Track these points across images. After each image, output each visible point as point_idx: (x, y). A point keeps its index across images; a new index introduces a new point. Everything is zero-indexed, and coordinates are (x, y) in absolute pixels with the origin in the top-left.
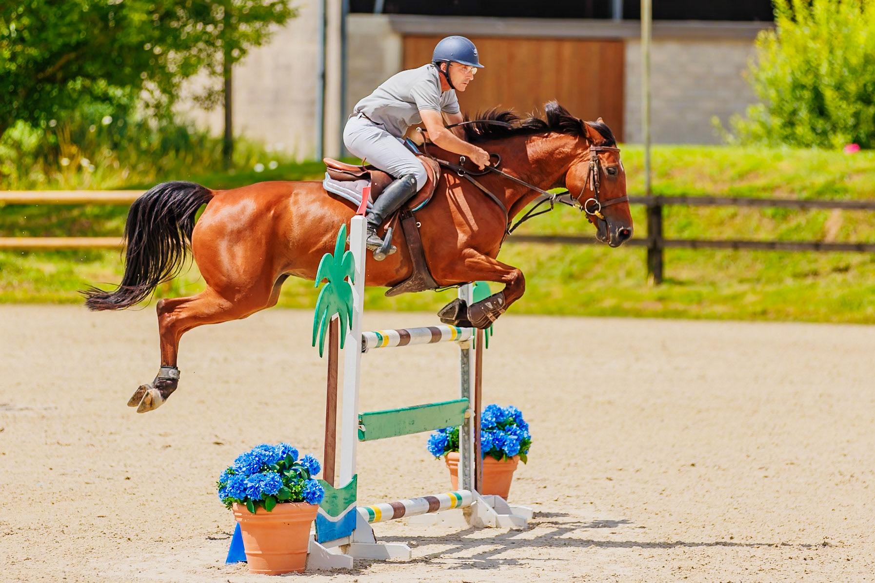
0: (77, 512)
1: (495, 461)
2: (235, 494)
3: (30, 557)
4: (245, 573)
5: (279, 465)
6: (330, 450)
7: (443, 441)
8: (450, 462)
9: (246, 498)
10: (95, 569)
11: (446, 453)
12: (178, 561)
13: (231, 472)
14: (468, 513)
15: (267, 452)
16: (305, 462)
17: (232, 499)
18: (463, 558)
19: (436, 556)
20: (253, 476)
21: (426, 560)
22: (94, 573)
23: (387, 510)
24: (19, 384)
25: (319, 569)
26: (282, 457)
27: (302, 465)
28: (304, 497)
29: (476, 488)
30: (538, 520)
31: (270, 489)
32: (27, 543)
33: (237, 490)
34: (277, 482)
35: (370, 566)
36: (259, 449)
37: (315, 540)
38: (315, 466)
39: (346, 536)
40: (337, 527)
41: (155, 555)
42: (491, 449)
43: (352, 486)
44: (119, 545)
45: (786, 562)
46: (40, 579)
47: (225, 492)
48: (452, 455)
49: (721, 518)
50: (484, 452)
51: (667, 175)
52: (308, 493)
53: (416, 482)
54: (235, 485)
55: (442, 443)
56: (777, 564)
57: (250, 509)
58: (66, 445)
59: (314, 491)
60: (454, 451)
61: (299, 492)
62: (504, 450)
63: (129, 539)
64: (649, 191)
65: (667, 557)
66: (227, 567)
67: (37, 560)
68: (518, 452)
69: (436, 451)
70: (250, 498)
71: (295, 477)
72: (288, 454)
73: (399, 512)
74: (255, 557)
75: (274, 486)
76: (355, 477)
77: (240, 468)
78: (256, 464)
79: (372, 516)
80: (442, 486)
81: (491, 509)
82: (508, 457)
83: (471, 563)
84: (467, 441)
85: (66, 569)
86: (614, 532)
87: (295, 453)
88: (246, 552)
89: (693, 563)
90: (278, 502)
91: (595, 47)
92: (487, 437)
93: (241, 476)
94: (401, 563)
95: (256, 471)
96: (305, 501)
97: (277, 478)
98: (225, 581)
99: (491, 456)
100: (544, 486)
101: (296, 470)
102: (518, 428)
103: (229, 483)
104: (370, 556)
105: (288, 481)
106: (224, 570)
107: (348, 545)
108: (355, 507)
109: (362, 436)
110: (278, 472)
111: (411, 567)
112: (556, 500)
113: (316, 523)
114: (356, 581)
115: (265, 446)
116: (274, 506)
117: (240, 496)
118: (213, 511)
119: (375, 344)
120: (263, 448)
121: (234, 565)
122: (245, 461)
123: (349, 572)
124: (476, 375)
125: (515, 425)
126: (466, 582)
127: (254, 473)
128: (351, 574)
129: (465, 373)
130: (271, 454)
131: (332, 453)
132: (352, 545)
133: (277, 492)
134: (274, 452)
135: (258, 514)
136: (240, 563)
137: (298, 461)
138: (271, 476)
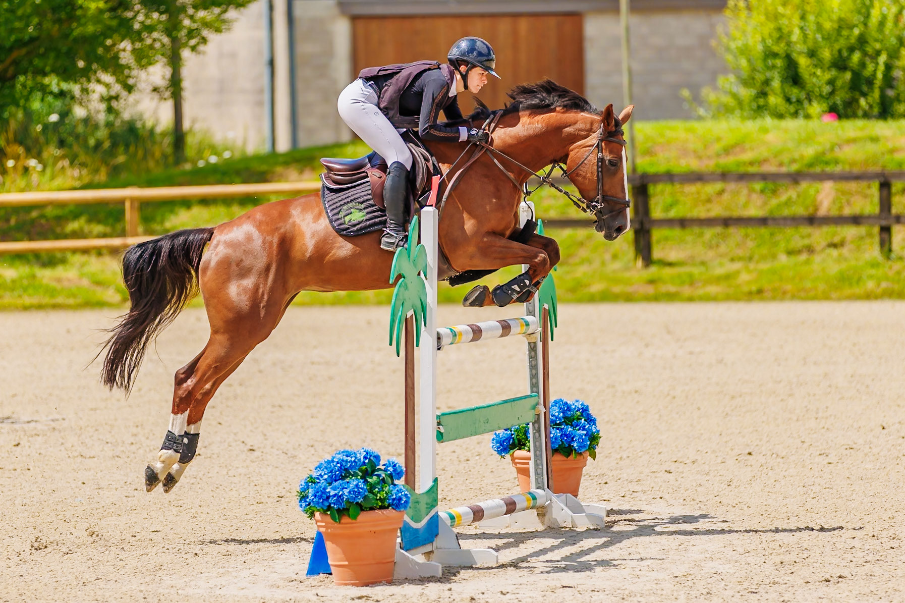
1: (565, 458)
2: (318, 503)
3: (99, 577)
4: (330, 586)
5: (362, 471)
6: (410, 453)
7: (509, 439)
8: (517, 461)
9: (329, 506)
10: (172, 587)
11: (511, 452)
12: (255, 575)
13: (312, 481)
14: (543, 512)
15: (348, 458)
16: (388, 467)
17: (314, 509)
18: (551, 561)
19: (523, 560)
20: (335, 484)
21: (515, 565)
22: (173, 591)
23: (467, 514)
25: (407, 579)
26: (364, 462)
27: (385, 470)
28: (389, 503)
29: (548, 487)
31: (354, 497)
33: (320, 499)
34: (361, 488)
35: (459, 572)
36: (339, 456)
37: (401, 548)
38: (399, 470)
39: (429, 543)
40: (420, 534)
42: (559, 445)
43: (433, 490)
47: (306, 501)
48: (518, 453)
50: (552, 449)
52: (394, 499)
54: (318, 494)
55: (506, 441)
57: (333, 518)
58: (90, 457)
59: (399, 497)
60: (520, 449)
61: (385, 499)
62: (573, 446)
63: (196, 554)
64: (634, 170)
66: (310, 580)
67: (108, 579)
68: (588, 448)
69: (501, 450)
70: (334, 507)
71: (378, 483)
72: (370, 459)
73: (478, 514)
74: (341, 569)
75: (359, 493)
76: (436, 480)
77: (321, 475)
78: (338, 470)
79: (453, 521)
81: (565, 508)
82: (578, 453)
83: (562, 566)
84: (537, 439)
85: (143, 588)
87: (377, 458)
88: (330, 562)
90: (362, 510)
92: (555, 433)
93: (323, 483)
94: (488, 568)
95: (338, 478)
96: (390, 508)
97: (361, 485)
98: (314, 595)
99: (560, 453)
101: (378, 476)
102: (586, 423)
103: (311, 492)
104: (454, 562)
105: (372, 487)
106: (306, 583)
107: (432, 552)
108: (437, 512)
109: (440, 437)
110: (361, 478)
111: (501, 573)
112: (623, 497)
113: (401, 531)
114: (450, 590)
115: (347, 452)
116: (359, 514)
117: (323, 504)
118: (270, 521)
119: (450, 341)
120: (345, 454)
121: (316, 577)
122: (326, 468)
123: (439, 580)
124: (544, 369)
125: (583, 419)
126: (566, 587)
127: (336, 481)
128: (441, 582)
129: (533, 367)
130: (353, 459)
131: (413, 456)
132: (435, 551)
133: (362, 500)
134: (356, 458)
135: (343, 524)
136: (321, 575)
137: (381, 467)
138: (355, 483)
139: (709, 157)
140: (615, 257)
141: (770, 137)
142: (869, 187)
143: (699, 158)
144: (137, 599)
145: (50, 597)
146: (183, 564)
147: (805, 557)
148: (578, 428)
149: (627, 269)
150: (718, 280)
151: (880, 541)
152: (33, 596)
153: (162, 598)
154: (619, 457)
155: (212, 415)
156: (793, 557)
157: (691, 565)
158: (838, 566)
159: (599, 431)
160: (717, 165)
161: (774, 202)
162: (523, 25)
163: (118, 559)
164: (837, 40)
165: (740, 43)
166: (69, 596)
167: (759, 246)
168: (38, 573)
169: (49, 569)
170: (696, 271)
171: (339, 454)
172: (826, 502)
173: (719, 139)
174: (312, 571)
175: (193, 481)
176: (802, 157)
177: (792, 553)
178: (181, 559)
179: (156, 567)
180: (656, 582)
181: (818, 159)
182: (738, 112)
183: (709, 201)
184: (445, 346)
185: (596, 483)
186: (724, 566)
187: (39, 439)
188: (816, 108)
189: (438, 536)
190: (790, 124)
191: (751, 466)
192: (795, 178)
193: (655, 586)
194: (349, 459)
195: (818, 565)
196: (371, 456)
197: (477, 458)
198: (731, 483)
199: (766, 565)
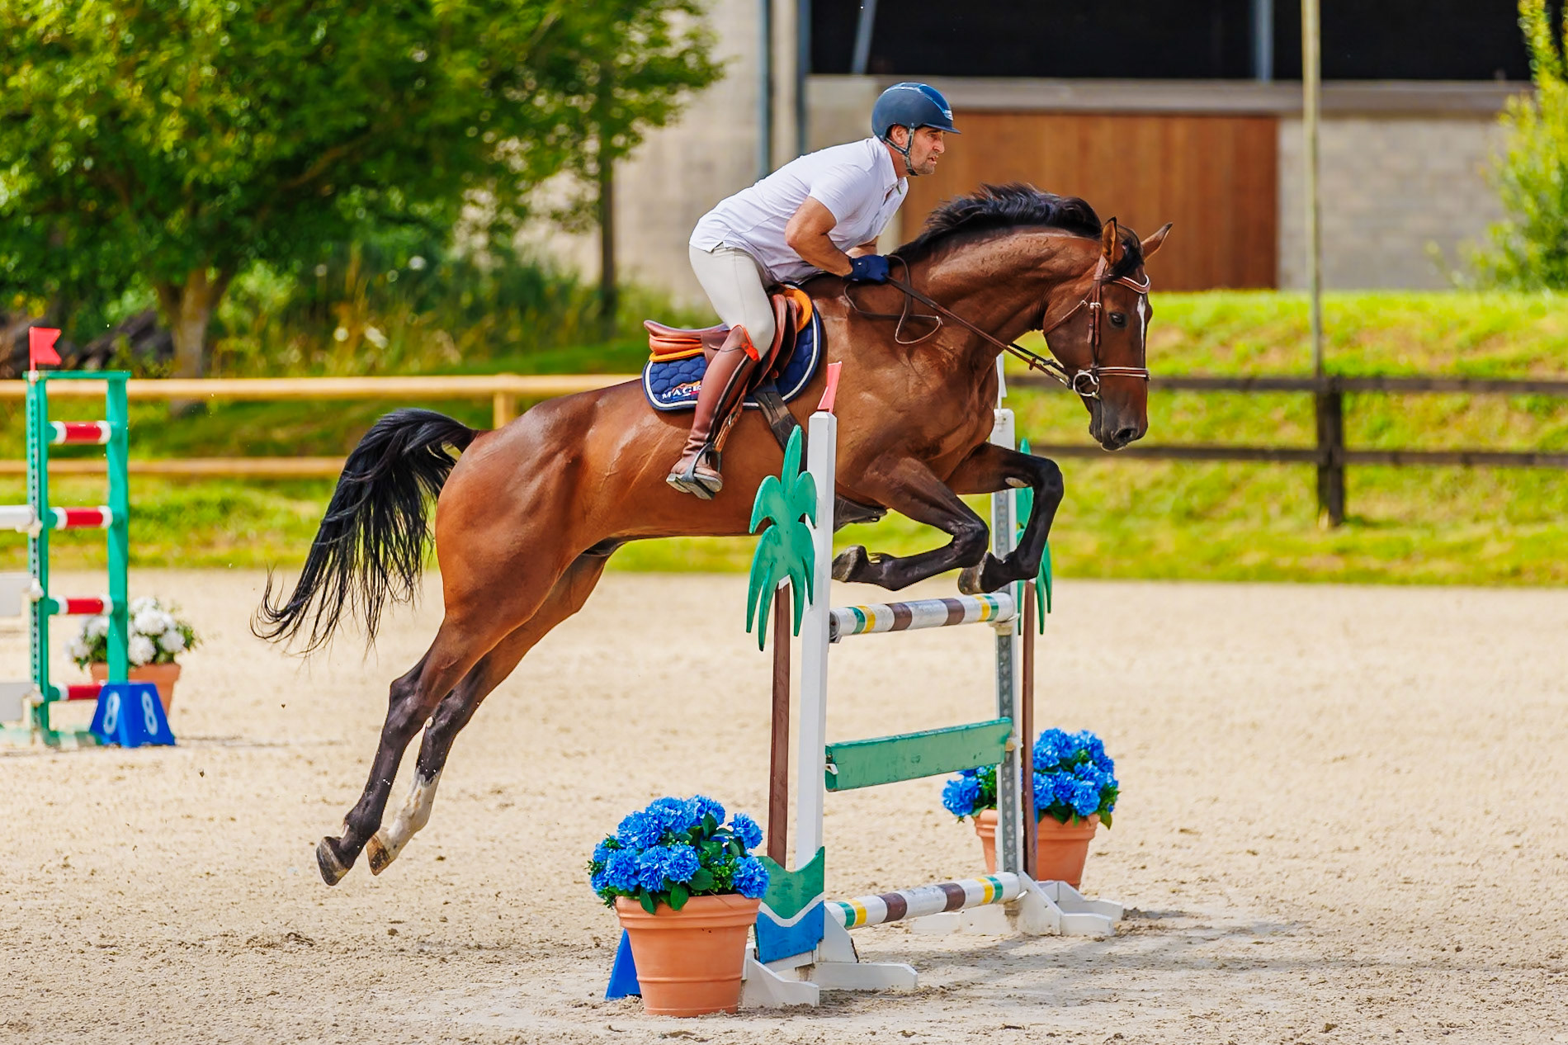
0: (355, 916)
1: (1058, 824)
2: (621, 882)
3: (277, 990)
4: (638, 1013)
5: (693, 833)
6: (777, 806)
7: (972, 790)
8: (983, 826)
9: (638, 889)
10: (386, 1009)
11: (977, 811)
12: (525, 995)
13: (613, 845)
14: (1013, 910)
15: (672, 810)
16: (736, 827)
17: (615, 890)
19: (964, 985)
20: (650, 851)
21: (944, 992)
23: (876, 907)
24: (258, 703)
25: (762, 1007)
26: (698, 818)
27: (732, 832)
29: (1026, 869)
30: (1131, 922)
31: (678, 872)
32: (272, 967)
33: (624, 874)
34: (690, 860)
35: (849, 1000)
36: (659, 806)
37: (755, 958)
38: (756, 832)
39: (807, 951)
40: (791, 936)
41: (486, 985)
43: (816, 867)
44: (426, 970)
45: (1550, 988)
46: (295, 1026)
47: (602, 878)
48: (986, 813)
49: (1440, 916)
51: (1348, 342)
52: (742, 879)
53: (927, 861)
54: (620, 867)
55: (970, 794)
56: (1534, 991)
57: (645, 906)
59: (751, 875)
60: (988, 807)
61: (728, 877)
62: (1072, 805)
64: (1320, 369)
65: (1348, 982)
66: (609, 1005)
68: (1097, 808)
69: (961, 807)
70: (645, 889)
71: (720, 853)
72: (707, 813)
73: (896, 910)
74: (655, 987)
75: (686, 867)
76: (821, 851)
77: (627, 837)
78: (655, 829)
79: (851, 918)
80: (969, 867)
81: (1052, 904)
82: (1081, 816)
84: (1009, 790)
86: (1259, 940)
87: (720, 812)
88: (638, 978)
89: (1392, 992)
90: (691, 895)
91: (1227, 126)
92: (1045, 783)
93: (629, 851)
94: (900, 995)
95: (653, 842)
96: (737, 892)
97: (691, 854)
98: (605, 1028)
99: (1052, 815)
100: (1141, 865)
101: (720, 841)
102: (1096, 768)
103: (610, 862)
104: (848, 984)
105: (709, 858)
106: (603, 1010)
107: (812, 966)
108: (823, 902)
109: (832, 782)
110: (691, 843)
111: (917, 1002)
113: (755, 928)
115: (671, 800)
116: (685, 901)
117: (629, 884)
118: (584, 911)
119: (853, 628)
120: (667, 803)
121: (619, 1001)
122: (636, 825)
123: (814, 1011)
125: (1092, 762)
126: (1009, 1027)
127: (650, 846)
130: (679, 813)
131: (783, 813)
132: (817, 965)
133: (690, 877)
134: (684, 811)
135: (661, 915)
136: (629, 997)
137: (724, 826)
138: (680, 851)
141: (1548, 323)
145: (187, 1020)
148: (1080, 776)
152: (160, 1016)
153: (364, 1025)
157: (1224, 1000)
159: (1117, 783)
165: (1523, 169)
171: (659, 803)
172: (1483, 908)
174: (614, 991)
175: (488, 845)
186: (1276, 1002)
189: (824, 941)
194: (673, 812)
196: (710, 808)
199: (1344, 1003)
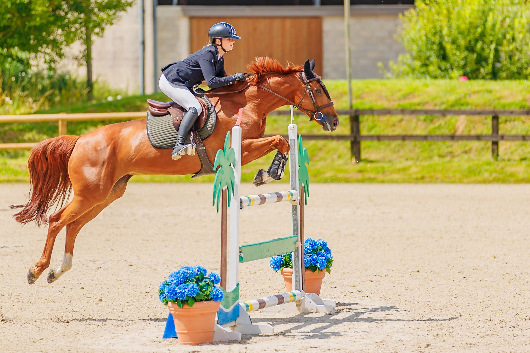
1: (313, 272)
2: (170, 297)
3: (43, 338)
4: (177, 345)
5: (196, 279)
6: (223, 268)
8: (284, 274)
9: (177, 300)
11: (282, 268)
13: (167, 284)
14: (299, 304)
16: (211, 277)
17: (168, 300)
18: (304, 332)
19: (288, 331)
20: (180, 286)
21: (283, 334)
23: (256, 304)
25: (221, 341)
26: (197, 273)
27: (209, 278)
28: (211, 297)
29: (303, 289)
30: (339, 307)
31: (191, 293)
33: (171, 294)
34: (195, 289)
35: (251, 338)
36: (183, 269)
37: (217, 323)
38: (217, 279)
39: (234, 321)
40: (229, 316)
42: (310, 265)
43: (237, 290)
47: (163, 296)
48: (285, 269)
50: (305, 267)
52: (214, 295)
54: (170, 292)
55: (279, 262)
57: (179, 306)
59: (217, 294)
60: (287, 267)
61: (209, 295)
62: (317, 266)
63: (99, 325)
66: (165, 341)
67: (48, 339)
68: (325, 267)
69: (276, 267)
70: (179, 299)
71: (205, 286)
72: (200, 272)
73: (262, 305)
74: (183, 335)
75: (194, 291)
76: (238, 284)
77: (172, 281)
78: (182, 278)
79: (248, 308)
81: (312, 302)
82: (320, 270)
83: (310, 335)
84: (297, 261)
85: (68, 344)
87: (205, 271)
88: (176, 331)
90: (196, 301)
91: (304, 22)
92: (307, 258)
93: (173, 285)
94: (268, 336)
95: (182, 282)
96: (212, 300)
97: (195, 287)
98: (167, 350)
99: (310, 270)
101: (206, 281)
102: (325, 252)
103: (166, 290)
104: (248, 332)
105: (202, 288)
106: (162, 343)
107: (235, 326)
108: (239, 303)
109: (241, 259)
110: (196, 283)
111: (275, 338)
112: (346, 295)
113: (218, 313)
114: (246, 348)
115: (187, 267)
116: (193, 304)
117: (173, 297)
118: (141, 307)
119: (247, 204)
120: (186, 268)
121: (168, 339)
122: (175, 276)
123: (240, 342)
124: (301, 221)
125: (323, 250)
126: (313, 347)
127: (181, 284)
128: (241, 344)
129: (295, 220)
130: (191, 272)
131: (225, 270)
132: (237, 326)
133: (195, 295)
134: (192, 271)
135: (185, 309)
136: (171, 338)
137: (207, 276)
138: (192, 285)
139: (394, 101)
140: (340, 157)
141: (430, 89)
142: (486, 119)
143: (389, 101)
144: (64, 351)
145: (14, 349)
146: (91, 331)
147: (451, 332)
148: (320, 255)
149: (346, 164)
150: (399, 171)
151: (494, 323)
152: (5, 348)
153: (79, 351)
154: (343, 272)
155: (108, 245)
156: (444, 331)
157: (385, 335)
158: (470, 337)
159: (332, 257)
160: (399, 105)
161: (431, 127)
162: (288, 23)
163: (54, 328)
164: (468, 35)
165: (412, 36)
166: (25, 348)
167: (422, 152)
168: (7, 335)
169: (13, 333)
170: (386, 165)
171: (183, 268)
173: (400, 90)
174: (166, 336)
176: (448, 101)
177: (443, 329)
178: (90, 328)
179: (75, 332)
180: (365, 345)
181: (457, 102)
182: (411, 75)
183: (394, 125)
184: (245, 207)
185: (329, 287)
186: (404, 336)
187: (8, 257)
188: (456, 73)
189: (239, 317)
190: (441, 82)
191: (419, 278)
192: (444, 113)
193: (364, 348)
194: (189, 271)
195: (459, 336)
196: (201, 270)
197: (261, 271)
198: (407, 288)
199: (429, 336)
